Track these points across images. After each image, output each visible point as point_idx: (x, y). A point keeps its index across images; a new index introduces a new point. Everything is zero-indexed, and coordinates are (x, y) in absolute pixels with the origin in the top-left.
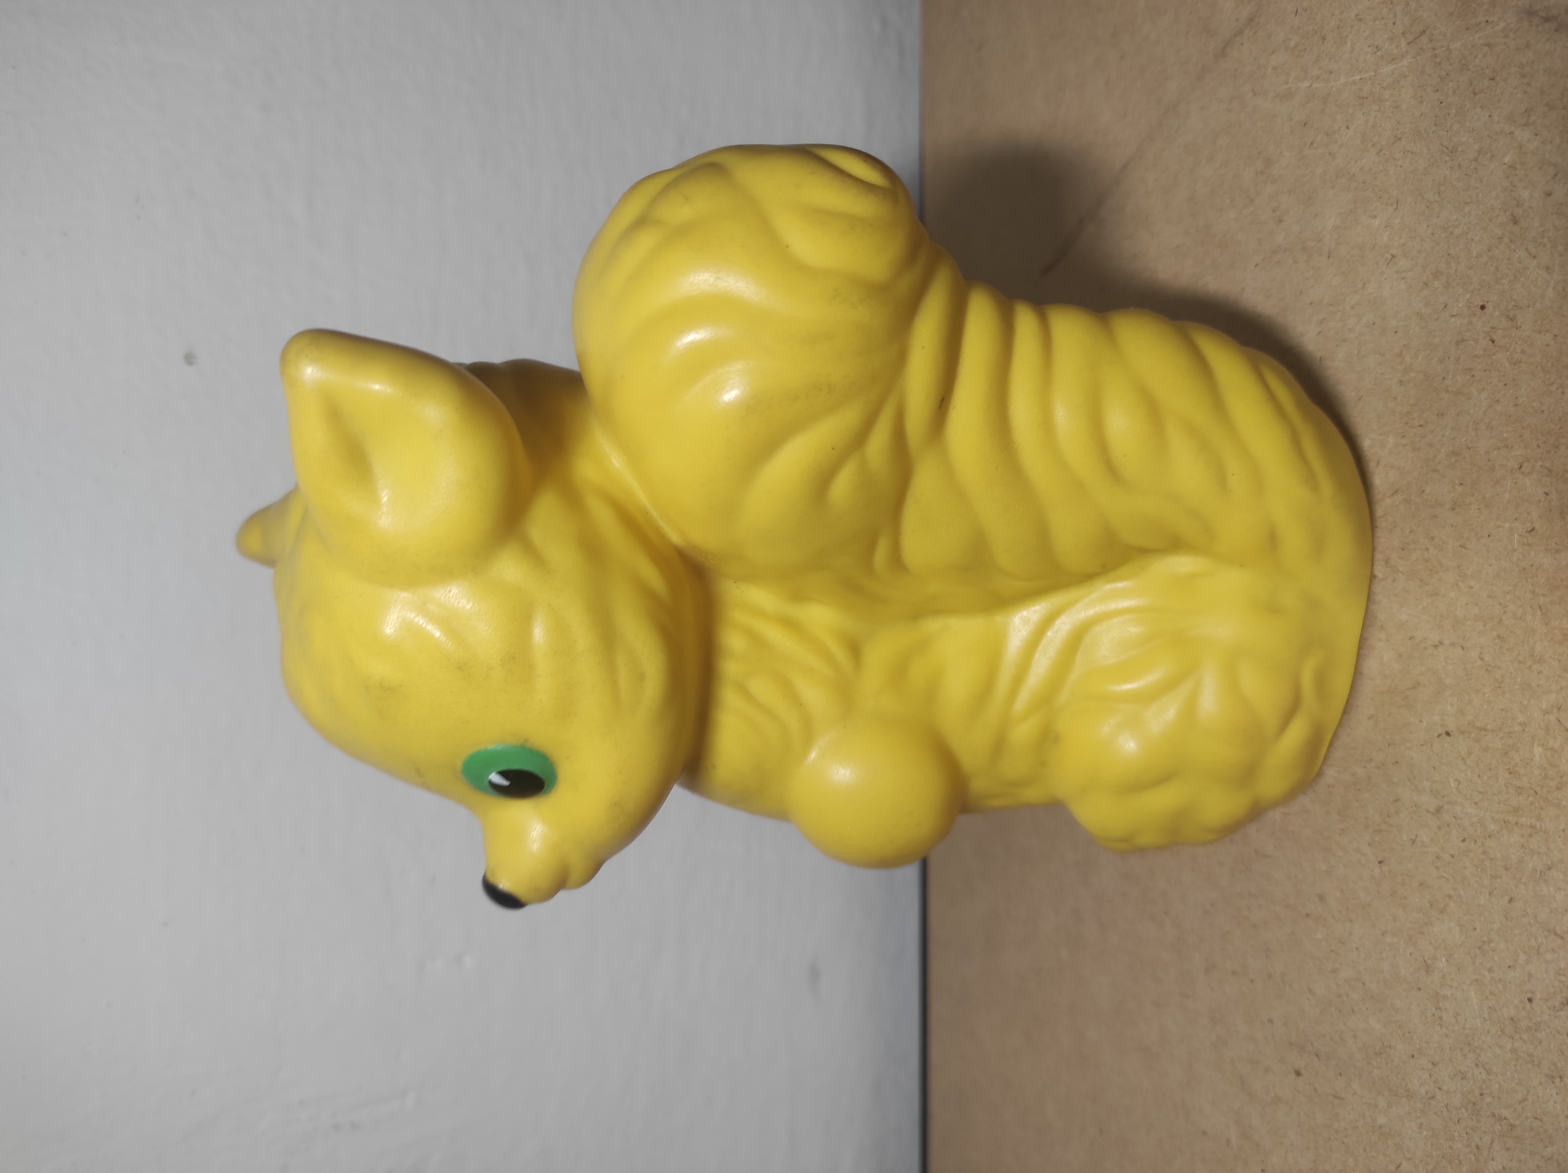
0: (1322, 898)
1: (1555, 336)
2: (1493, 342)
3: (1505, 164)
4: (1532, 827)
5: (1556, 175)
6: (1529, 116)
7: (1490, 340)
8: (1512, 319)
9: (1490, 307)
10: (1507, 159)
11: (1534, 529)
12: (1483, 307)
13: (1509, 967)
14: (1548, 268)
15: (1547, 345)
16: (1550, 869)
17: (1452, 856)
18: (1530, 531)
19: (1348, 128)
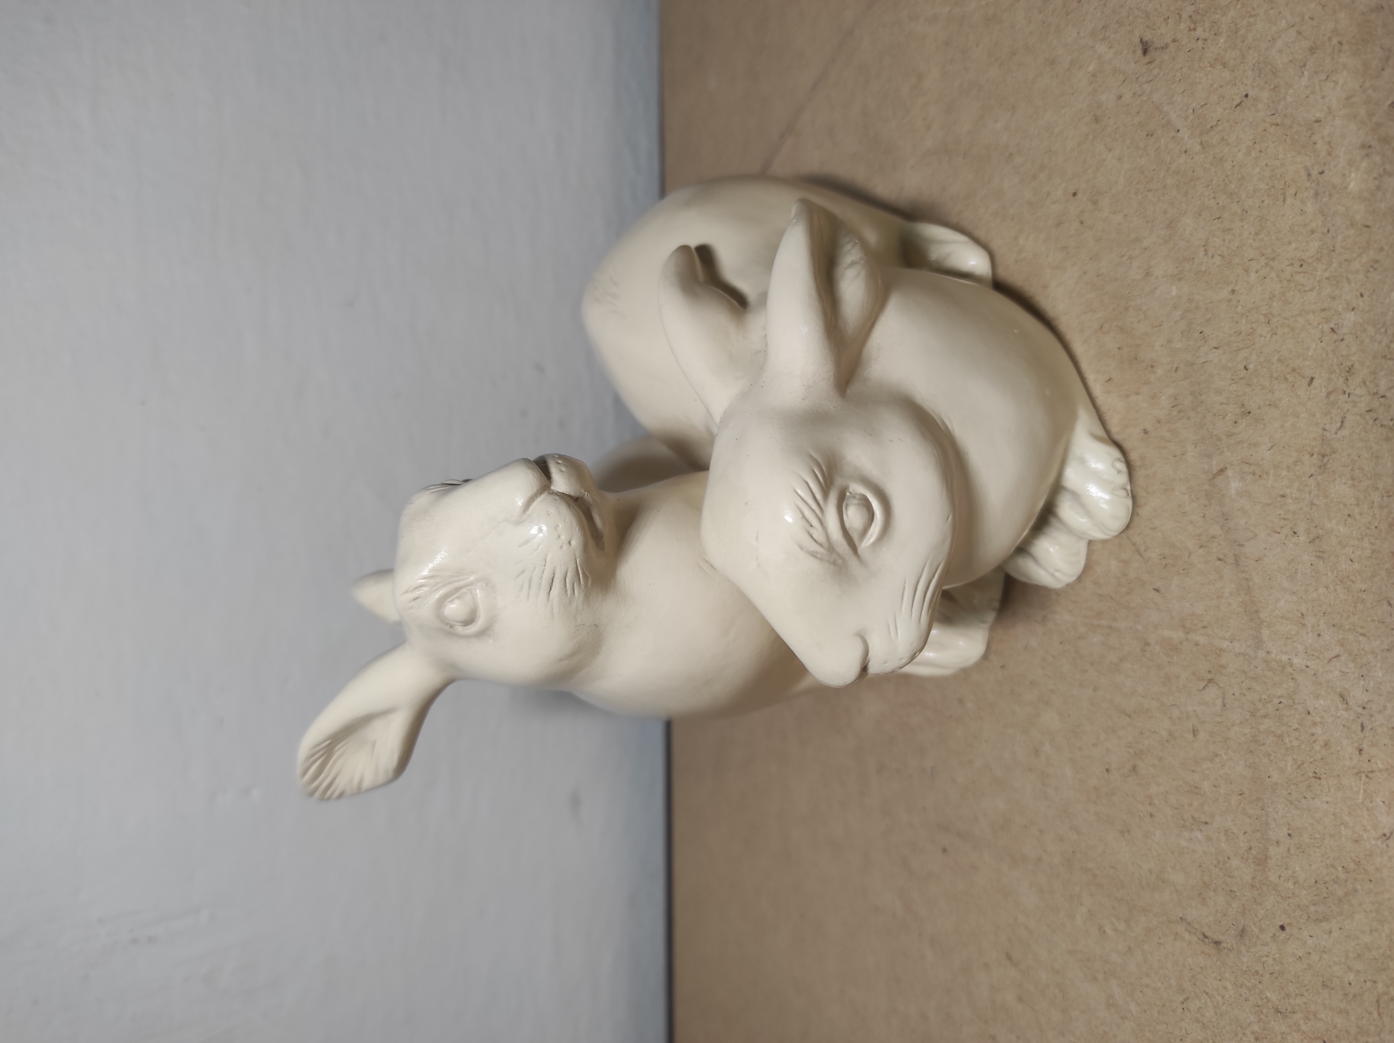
0: (961, 701)
1: (1125, 216)
2: (1082, 224)
3: (1089, 73)
4: (1110, 627)
5: (1124, 81)
6: (1105, 32)
7: (1080, 222)
8: (1095, 203)
9: (1079, 196)
10: (1090, 68)
11: (1110, 379)
12: (1075, 194)
13: (1093, 745)
14: (1120, 159)
15: (1120, 224)
16: (1121, 660)
17: (1053, 657)
18: (1107, 381)
19: (977, 46)
